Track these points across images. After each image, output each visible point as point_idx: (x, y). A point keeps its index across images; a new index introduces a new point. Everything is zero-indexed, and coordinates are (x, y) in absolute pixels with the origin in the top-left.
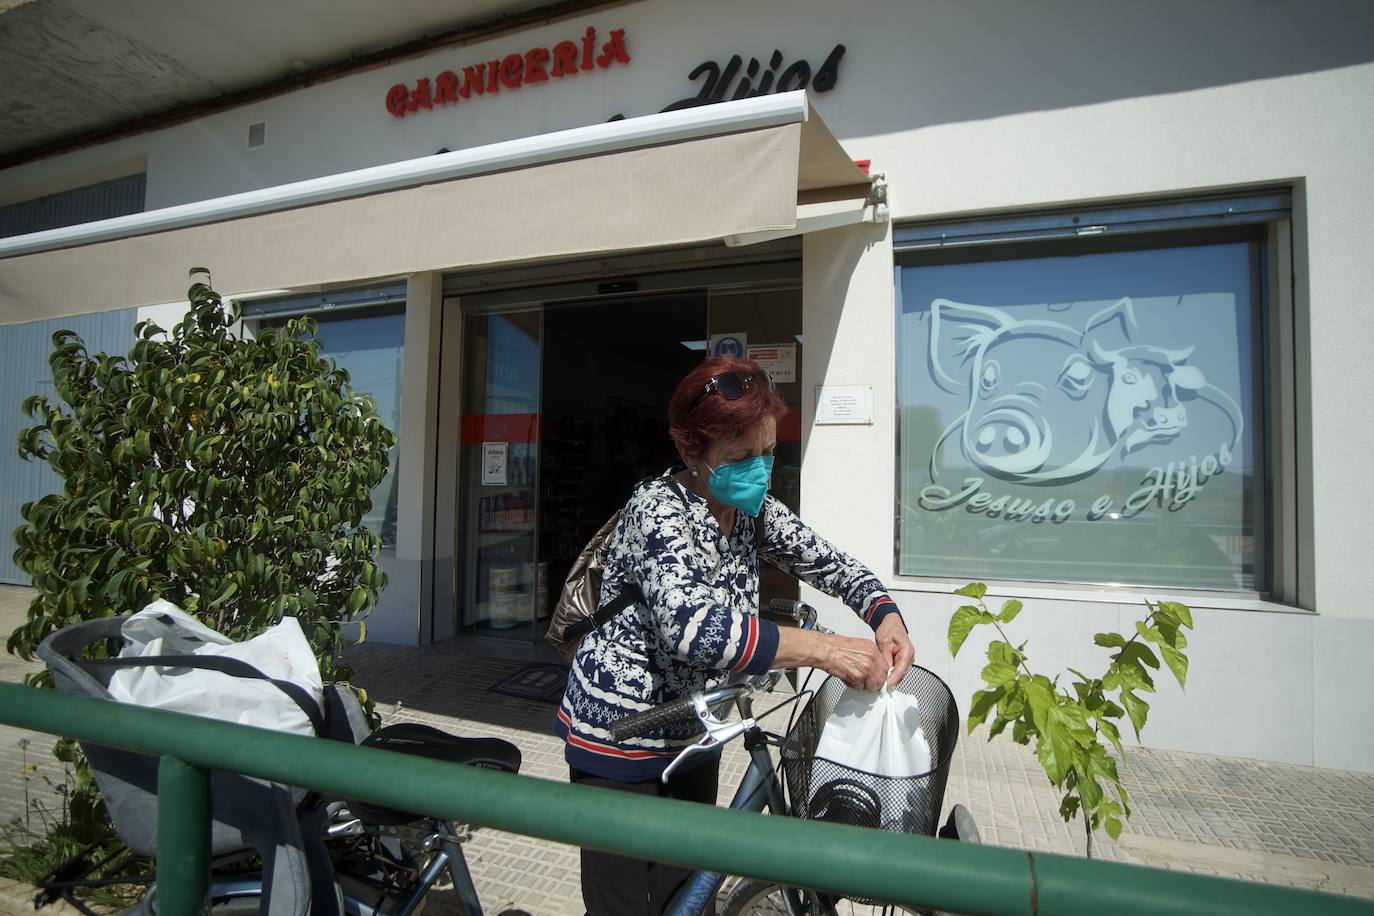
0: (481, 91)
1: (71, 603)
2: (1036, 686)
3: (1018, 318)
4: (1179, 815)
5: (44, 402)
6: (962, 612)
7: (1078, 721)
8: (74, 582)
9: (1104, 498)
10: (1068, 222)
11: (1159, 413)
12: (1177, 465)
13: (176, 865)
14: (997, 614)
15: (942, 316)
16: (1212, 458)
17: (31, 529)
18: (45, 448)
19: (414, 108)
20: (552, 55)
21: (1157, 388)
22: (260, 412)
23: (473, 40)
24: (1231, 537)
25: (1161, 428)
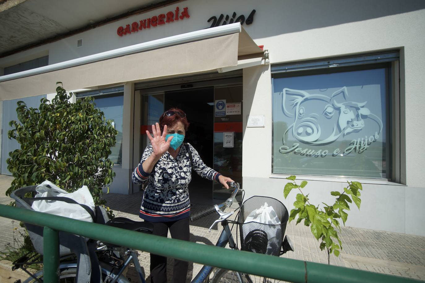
0: (145, 28)
1: (22, 181)
2: (311, 208)
3: (310, 94)
4: (361, 248)
5: (15, 122)
6: (288, 184)
7: (324, 219)
8: (23, 175)
9: (337, 149)
10: (326, 63)
11: (355, 123)
12: (361, 139)
13: (49, 259)
14: (299, 185)
15: (286, 93)
16: (372, 137)
17: (11, 159)
18: (16, 136)
19: (125, 34)
20: (166, 16)
21: (354, 114)
22: (77, 124)
23: (142, 12)
24: (379, 162)
25: (356, 128)
